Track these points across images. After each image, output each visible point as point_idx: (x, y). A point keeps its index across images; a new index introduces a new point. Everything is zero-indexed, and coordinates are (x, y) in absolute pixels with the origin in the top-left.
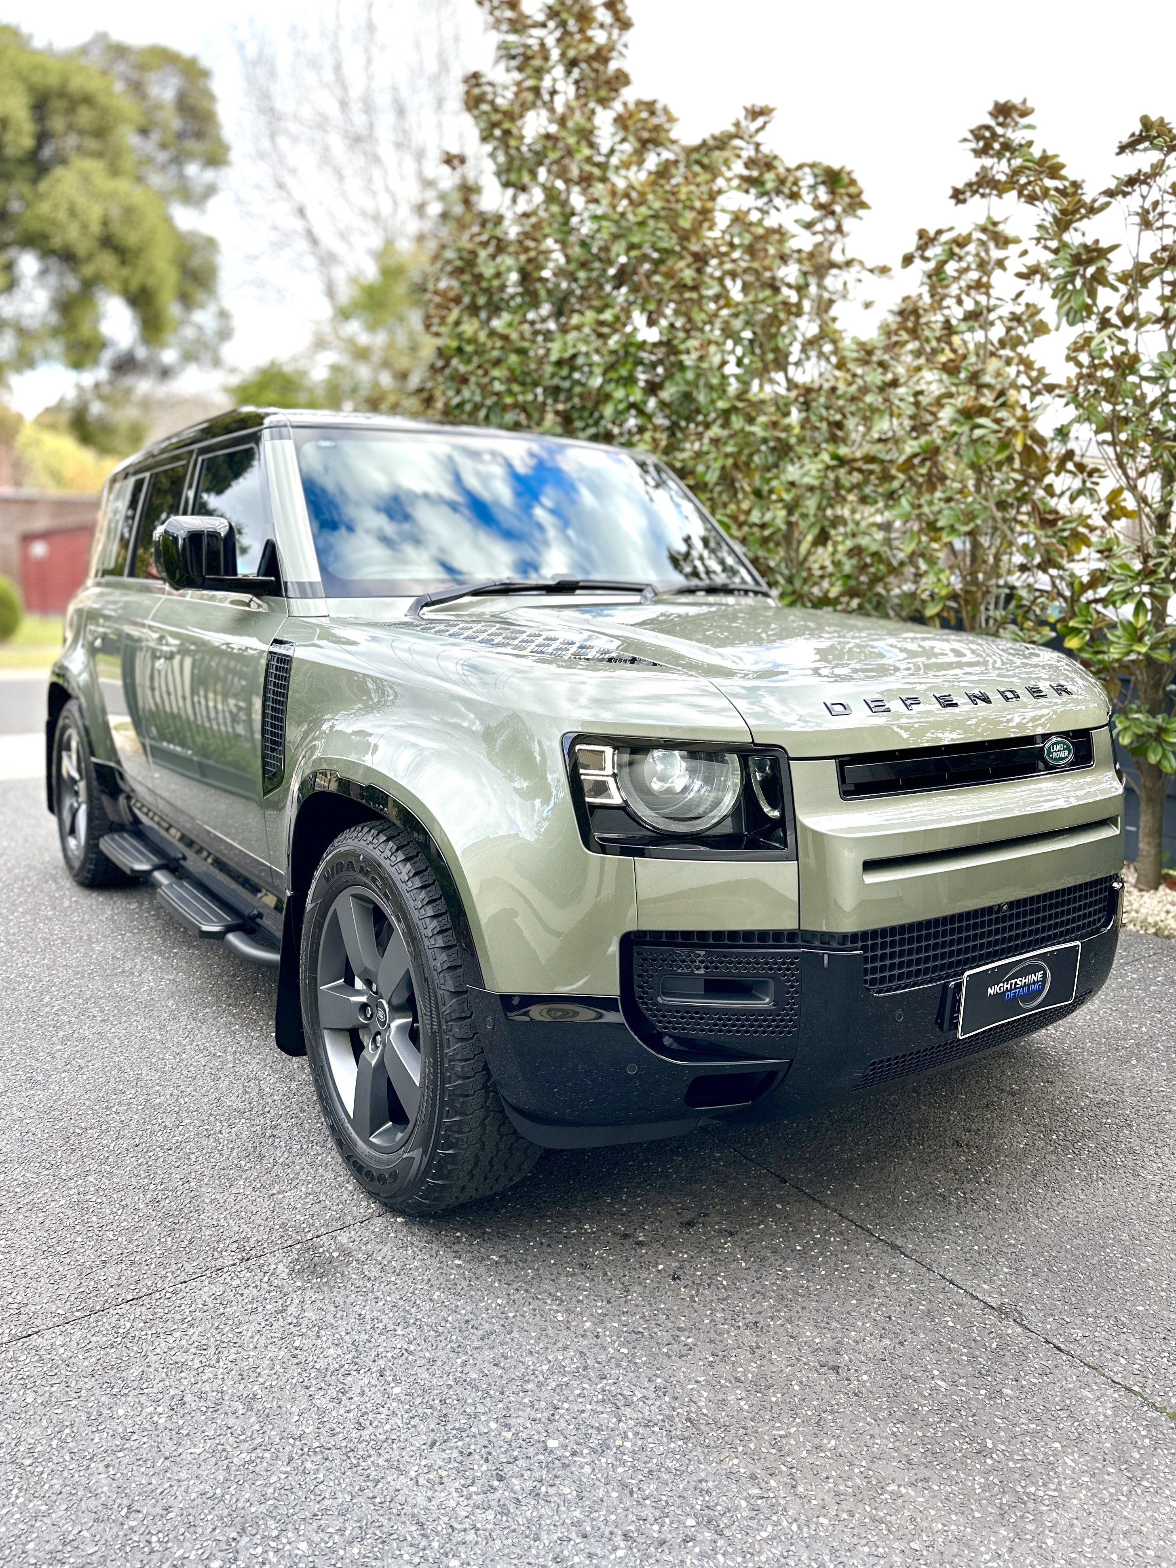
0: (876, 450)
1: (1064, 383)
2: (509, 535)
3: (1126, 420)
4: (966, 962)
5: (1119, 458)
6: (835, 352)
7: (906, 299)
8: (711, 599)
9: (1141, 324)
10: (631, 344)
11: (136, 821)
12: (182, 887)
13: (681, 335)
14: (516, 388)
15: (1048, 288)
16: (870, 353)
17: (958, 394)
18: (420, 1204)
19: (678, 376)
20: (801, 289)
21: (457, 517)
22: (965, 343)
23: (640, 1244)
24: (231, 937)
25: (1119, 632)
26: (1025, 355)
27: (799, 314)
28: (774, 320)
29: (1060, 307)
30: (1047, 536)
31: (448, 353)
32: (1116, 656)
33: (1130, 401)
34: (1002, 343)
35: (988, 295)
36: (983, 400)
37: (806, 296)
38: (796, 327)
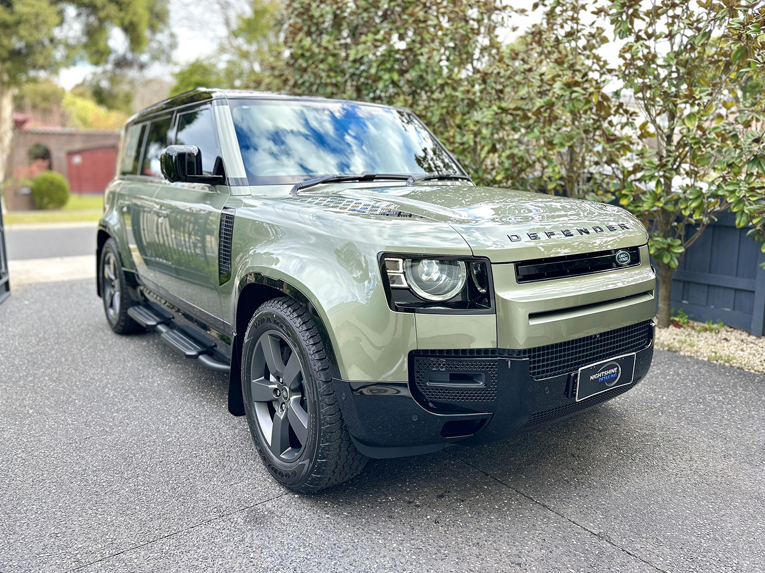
0: (521, 104)
1: (616, 67)
2: (334, 151)
3: (650, 87)
4: (579, 363)
5: (646, 106)
6: (498, 53)
7: (534, 26)
8: (440, 183)
9: (657, 38)
10: (392, 51)
11: (146, 300)
12: (173, 333)
13: (418, 46)
14: (332, 74)
15: (608, 19)
16: (517, 54)
17: (564, 75)
18: (308, 487)
19: (417, 67)
20: (479, 21)
21: (308, 142)
22: (565, 48)
23: (417, 506)
24: (201, 357)
25: (648, 196)
26: (596, 54)
27: (478, 34)
28: (466, 37)
29: (615, 30)
30: (610, 147)
31: (296, 56)
32: (647, 209)
33: (651, 77)
34: (585, 48)
35: (577, 23)
36: (576, 78)
37: (482, 25)
38: (477, 41)
